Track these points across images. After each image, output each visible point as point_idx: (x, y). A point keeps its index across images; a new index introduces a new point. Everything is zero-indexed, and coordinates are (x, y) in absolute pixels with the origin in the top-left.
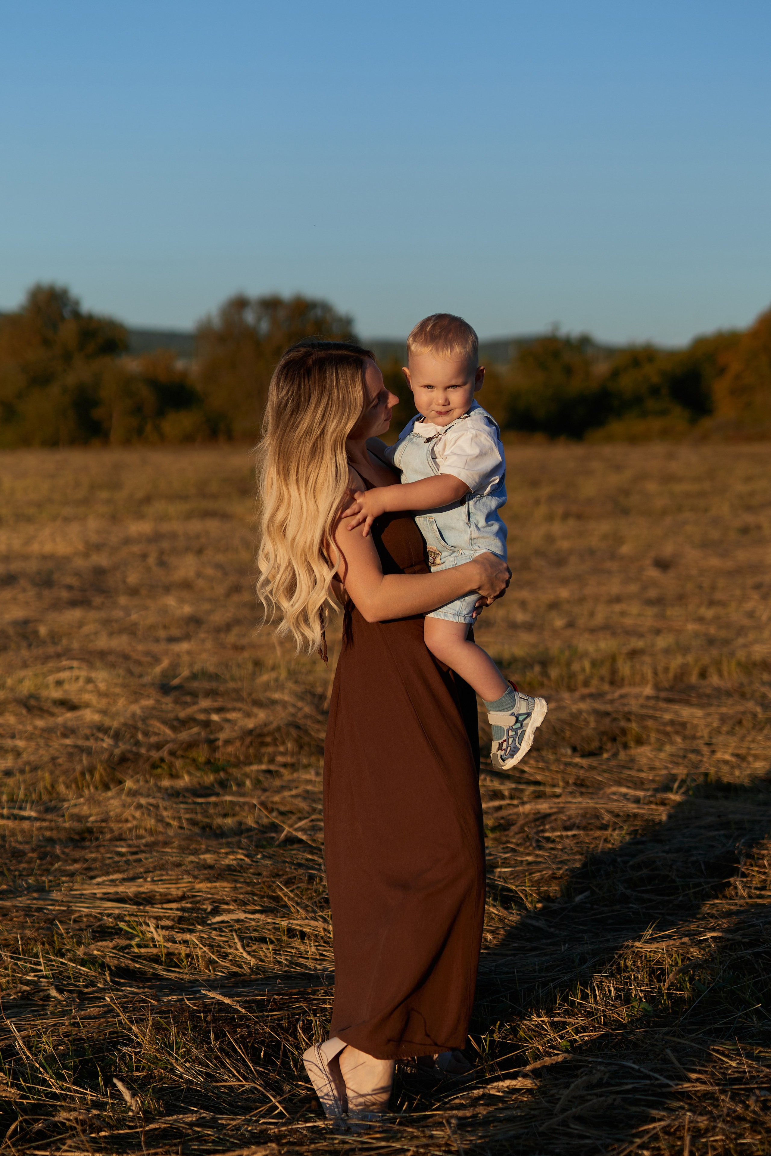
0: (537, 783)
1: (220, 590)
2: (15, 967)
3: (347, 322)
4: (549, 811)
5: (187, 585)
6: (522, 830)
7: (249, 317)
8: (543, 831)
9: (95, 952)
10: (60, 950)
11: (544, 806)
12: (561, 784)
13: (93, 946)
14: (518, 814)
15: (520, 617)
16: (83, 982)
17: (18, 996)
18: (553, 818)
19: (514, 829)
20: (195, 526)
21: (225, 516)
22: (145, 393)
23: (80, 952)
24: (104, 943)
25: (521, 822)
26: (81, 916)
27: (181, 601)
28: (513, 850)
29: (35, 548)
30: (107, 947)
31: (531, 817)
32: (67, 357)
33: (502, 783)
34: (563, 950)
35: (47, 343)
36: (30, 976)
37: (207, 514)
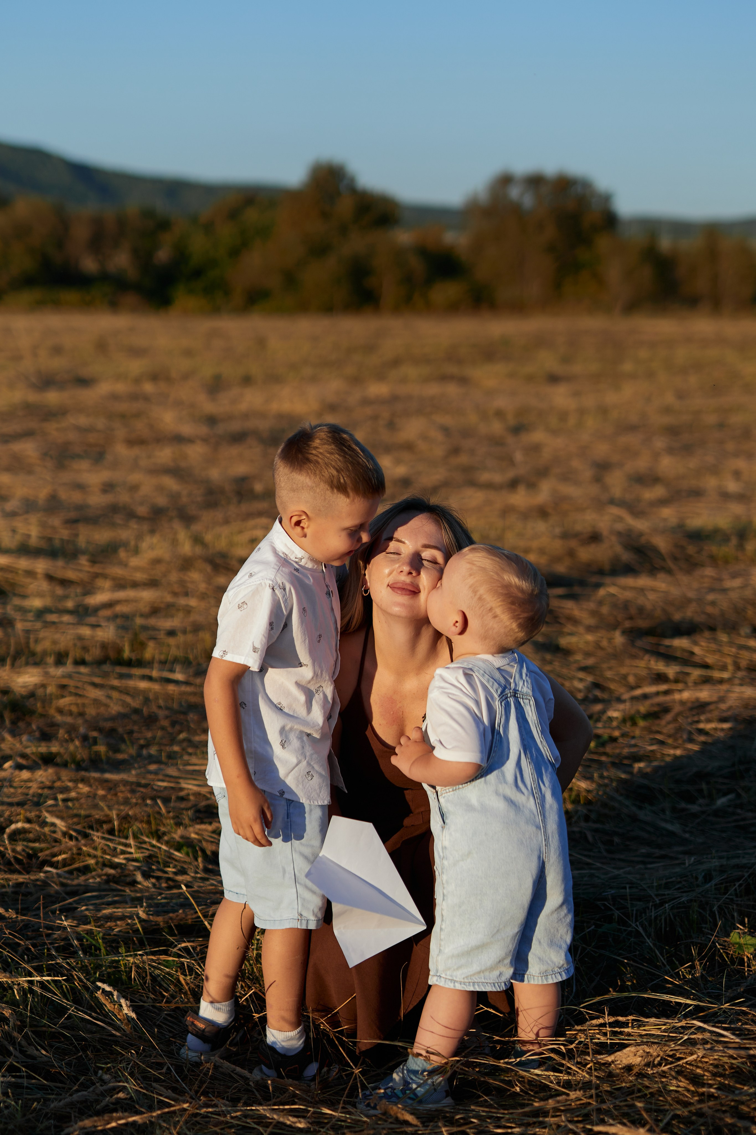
0: (706, 666)
1: (439, 452)
2: (106, 848)
3: (607, 198)
4: (708, 700)
5: (409, 447)
6: (675, 720)
7: (514, 192)
8: (698, 722)
9: (193, 836)
10: (157, 830)
11: (704, 694)
12: (730, 668)
13: (191, 829)
14: (674, 701)
15: (732, 486)
16: (174, 868)
17: (102, 879)
18: (712, 707)
19: (669, 717)
20: (433, 390)
21: (463, 381)
22: (416, 264)
23: (178, 834)
24: (203, 827)
25: (677, 709)
26: (188, 795)
27: (398, 462)
28: (662, 743)
29: (275, 407)
30: (206, 830)
31: (689, 705)
32: (343, 230)
33: (667, 665)
34: (687, 865)
35: (325, 215)
36: (119, 858)
37: (444, 378)
